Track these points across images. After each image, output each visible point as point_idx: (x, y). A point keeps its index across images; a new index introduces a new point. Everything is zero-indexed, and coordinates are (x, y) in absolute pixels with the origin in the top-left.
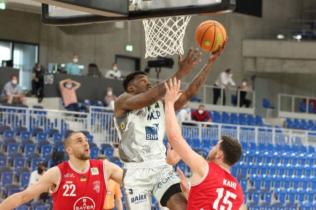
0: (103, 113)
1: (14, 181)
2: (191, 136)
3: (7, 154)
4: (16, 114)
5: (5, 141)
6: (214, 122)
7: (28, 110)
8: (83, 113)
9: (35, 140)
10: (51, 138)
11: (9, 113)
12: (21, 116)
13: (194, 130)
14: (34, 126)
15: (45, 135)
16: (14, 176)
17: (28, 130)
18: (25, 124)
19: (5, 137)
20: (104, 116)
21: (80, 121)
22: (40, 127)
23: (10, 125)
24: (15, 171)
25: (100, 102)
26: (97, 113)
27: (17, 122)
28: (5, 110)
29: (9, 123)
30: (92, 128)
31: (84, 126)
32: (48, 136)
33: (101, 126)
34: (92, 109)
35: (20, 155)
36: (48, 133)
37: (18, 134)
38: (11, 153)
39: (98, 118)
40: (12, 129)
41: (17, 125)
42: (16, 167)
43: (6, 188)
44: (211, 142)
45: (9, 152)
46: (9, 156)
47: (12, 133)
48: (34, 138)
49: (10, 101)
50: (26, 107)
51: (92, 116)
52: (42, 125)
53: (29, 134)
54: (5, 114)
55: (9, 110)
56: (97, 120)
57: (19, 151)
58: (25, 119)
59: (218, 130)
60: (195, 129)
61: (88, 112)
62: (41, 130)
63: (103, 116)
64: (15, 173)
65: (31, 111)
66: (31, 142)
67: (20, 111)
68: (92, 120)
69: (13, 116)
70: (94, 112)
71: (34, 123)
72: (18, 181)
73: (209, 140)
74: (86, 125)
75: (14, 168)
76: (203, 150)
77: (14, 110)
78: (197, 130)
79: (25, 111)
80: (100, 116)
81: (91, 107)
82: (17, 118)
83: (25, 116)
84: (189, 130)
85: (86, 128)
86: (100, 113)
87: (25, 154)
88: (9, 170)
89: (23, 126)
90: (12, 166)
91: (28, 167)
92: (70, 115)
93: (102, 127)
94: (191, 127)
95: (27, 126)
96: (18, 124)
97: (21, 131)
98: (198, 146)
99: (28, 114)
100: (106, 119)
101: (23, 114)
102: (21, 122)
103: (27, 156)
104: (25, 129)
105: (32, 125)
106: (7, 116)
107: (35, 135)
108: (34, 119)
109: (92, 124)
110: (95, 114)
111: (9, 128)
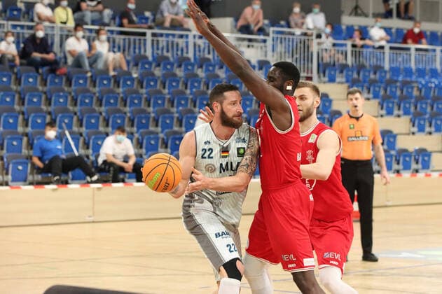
0: (287, 37)
1: (176, 126)
2: (402, 63)
3: (166, 91)
4: (176, 40)
5: (164, 75)
6: (431, 44)
7: (191, 35)
8: (262, 37)
9: (201, 73)
10: (222, 70)
11: (167, 39)
12: (183, 42)
13: (405, 56)
14: (200, 56)
15: (214, 66)
16: (175, 120)
17: (192, 60)
18: (187, 53)
19: (164, 69)
20: (289, 41)
21: (257, 48)
22: (207, 56)
23: (169, 55)
24: (177, 112)
25: (283, 23)
26: (279, 36)
27: (177, 50)
28: (161, 35)
29: (168, 51)
30: (273, 56)
31: (263, 54)
32: (217, 67)
33: (285, 52)
34: (274, 32)
35: (183, 93)
36: (217, 64)
37: (180, 66)
38: (172, 90)
39: (281, 42)
40: (171, 59)
41: (177, 54)
42: (178, 107)
43: (166, 135)
44: (427, 71)
45: (169, 90)
46: (169, 93)
47: (172, 65)
48: (200, 70)
49: (167, 24)
50: (189, 30)
51: (273, 40)
52: (209, 53)
53: (193, 65)
54: (162, 41)
55: (167, 35)
56: (279, 45)
57: (181, 87)
58: (187, 47)
59: (435, 56)
60: (407, 54)
61: (268, 35)
62: (208, 60)
63: (287, 40)
64: (176, 115)
65: (194, 36)
66: (197, 76)
67: (181, 36)
68: (273, 46)
69: (172, 42)
70: (275, 36)
71: (200, 51)
72: (181, 126)
73: (425, 69)
74: (266, 52)
75: (174, 110)
76: (417, 82)
77: (174, 35)
78: (408, 56)
79: (187, 36)
80: (283, 40)
81: (272, 29)
82: (177, 45)
83: (187, 43)
84: (398, 55)
85: (266, 56)
86: (283, 36)
87: (188, 91)
88: (168, 112)
89: (185, 55)
90: (172, 106)
91: (192, 108)
92: (244, 39)
93: (287, 54)
94: (402, 52)
95: (191, 55)
96: (179, 53)
97: (183, 61)
98: (411, 76)
99: (191, 40)
100: (291, 43)
101: (184, 40)
102: (182, 50)
103: (191, 94)
104: (188, 59)
105: (197, 53)
106: (165, 44)
107: (201, 67)
108: (199, 46)
109: (273, 51)
110: (277, 38)
111: (167, 58)
